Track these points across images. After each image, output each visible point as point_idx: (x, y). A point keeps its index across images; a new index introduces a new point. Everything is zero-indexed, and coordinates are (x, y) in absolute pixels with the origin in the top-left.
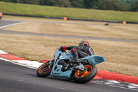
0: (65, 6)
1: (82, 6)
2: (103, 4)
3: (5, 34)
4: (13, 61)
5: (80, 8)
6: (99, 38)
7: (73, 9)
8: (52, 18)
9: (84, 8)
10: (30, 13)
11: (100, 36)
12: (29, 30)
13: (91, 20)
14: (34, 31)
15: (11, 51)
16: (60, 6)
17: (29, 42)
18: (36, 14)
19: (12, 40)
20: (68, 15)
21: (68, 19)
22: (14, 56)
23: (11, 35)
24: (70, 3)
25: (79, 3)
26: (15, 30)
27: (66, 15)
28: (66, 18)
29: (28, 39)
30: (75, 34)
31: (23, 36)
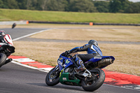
0: (91, 11)
1: (108, 10)
2: (130, 7)
3: (32, 42)
4: (40, 69)
5: (106, 12)
6: (126, 42)
7: (99, 13)
8: (77, 23)
9: (110, 12)
10: (56, 20)
11: (127, 40)
12: (55, 37)
13: (118, 25)
14: (59, 38)
15: (38, 59)
16: (85, 11)
17: (55, 49)
18: (62, 20)
19: (39, 48)
20: (94, 20)
21: (94, 24)
22: (41, 64)
23: (38, 43)
24: (96, 8)
25: (105, 7)
26: (41, 37)
27: (91, 20)
28: (91, 23)
29: (54, 46)
30: (101, 39)
31: (49, 43)
